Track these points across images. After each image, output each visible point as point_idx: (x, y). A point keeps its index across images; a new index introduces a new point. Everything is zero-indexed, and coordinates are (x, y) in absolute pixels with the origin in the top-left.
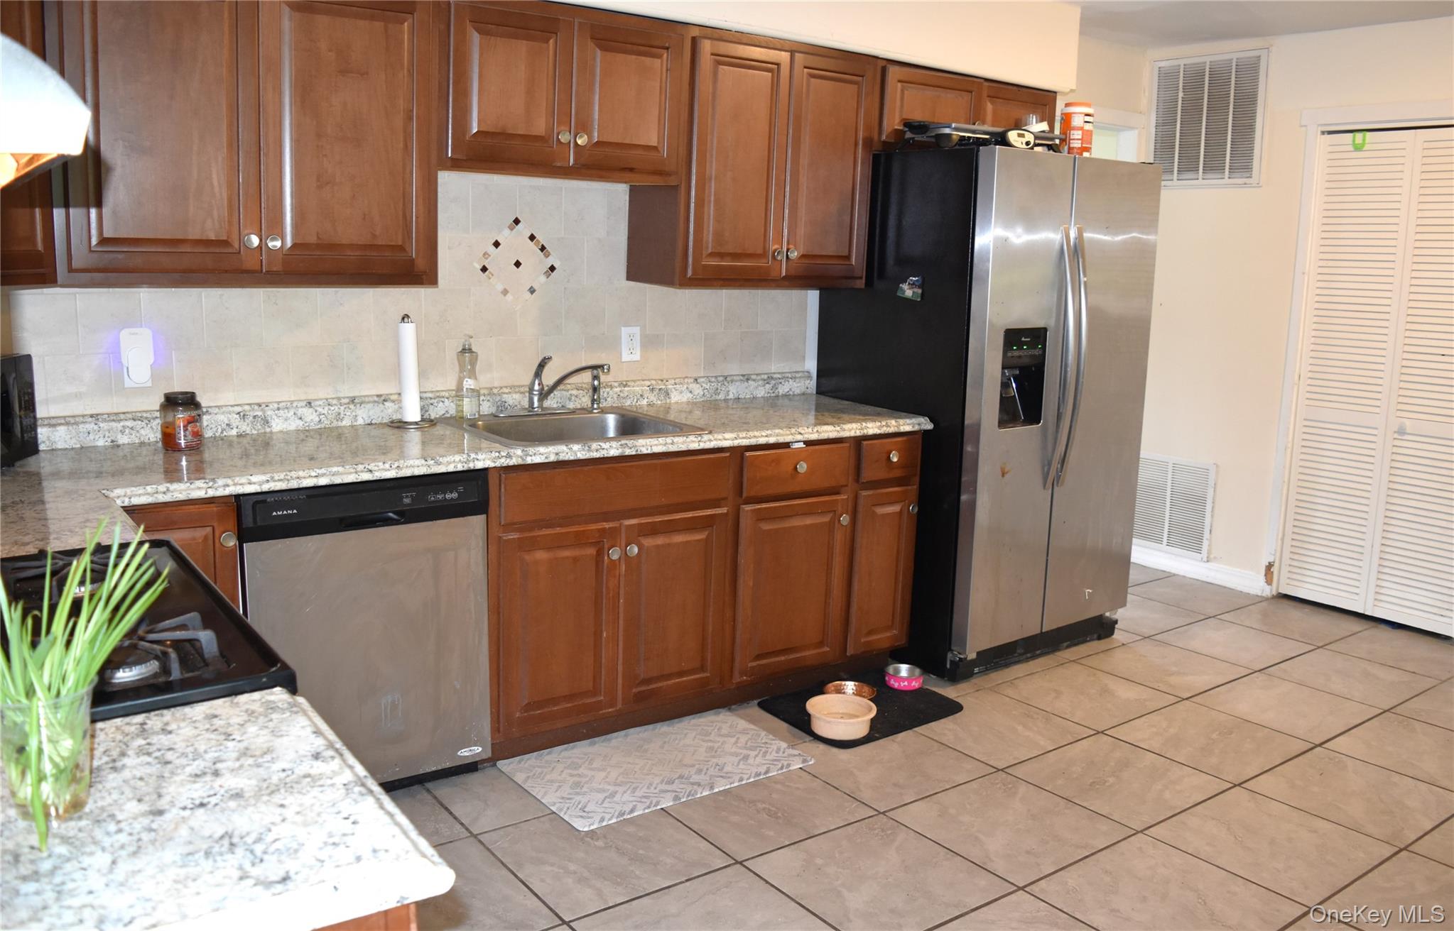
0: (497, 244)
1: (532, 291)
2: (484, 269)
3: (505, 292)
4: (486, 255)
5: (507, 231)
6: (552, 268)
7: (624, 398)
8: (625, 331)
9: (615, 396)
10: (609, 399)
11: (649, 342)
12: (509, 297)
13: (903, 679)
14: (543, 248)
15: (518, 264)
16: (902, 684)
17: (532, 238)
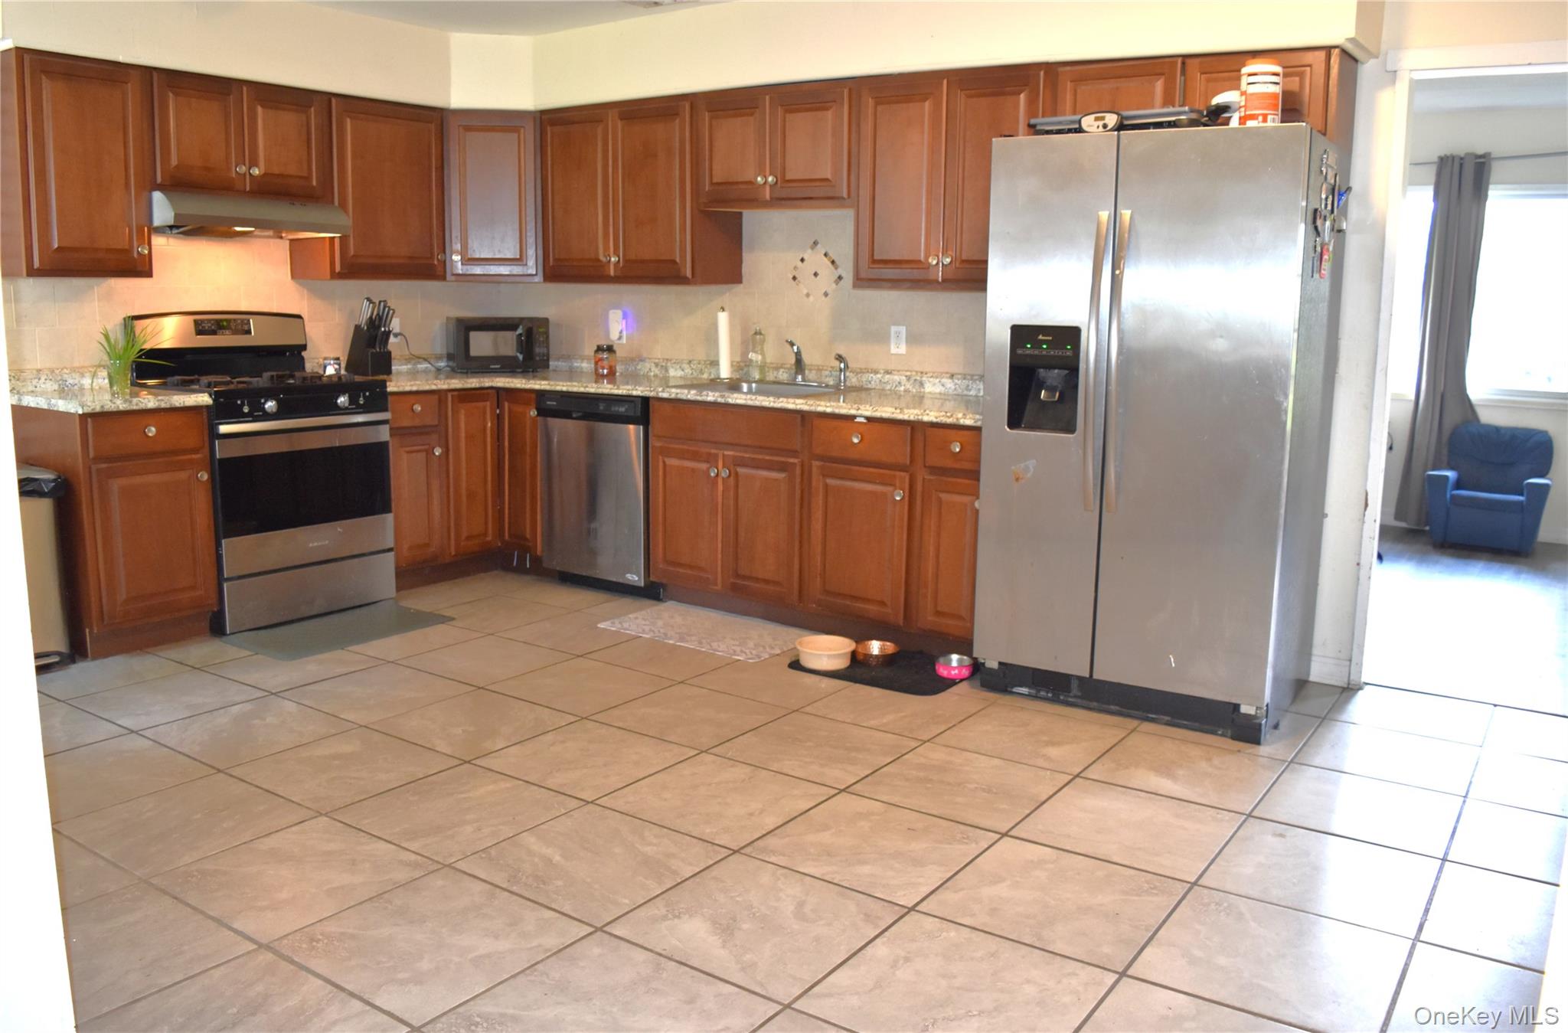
0: (802, 260)
1: (826, 294)
2: (794, 278)
3: (808, 295)
4: (795, 268)
5: (810, 251)
6: (840, 278)
7: (885, 383)
8: (893, 329)
9: (878, 381)
10: (873, 383)
11: (913, 339)
12: (811, 298)
13: (954, 668)
14: (833, 262)
15: (816, 274)
16: (953, 672)
17: (826, 255)
